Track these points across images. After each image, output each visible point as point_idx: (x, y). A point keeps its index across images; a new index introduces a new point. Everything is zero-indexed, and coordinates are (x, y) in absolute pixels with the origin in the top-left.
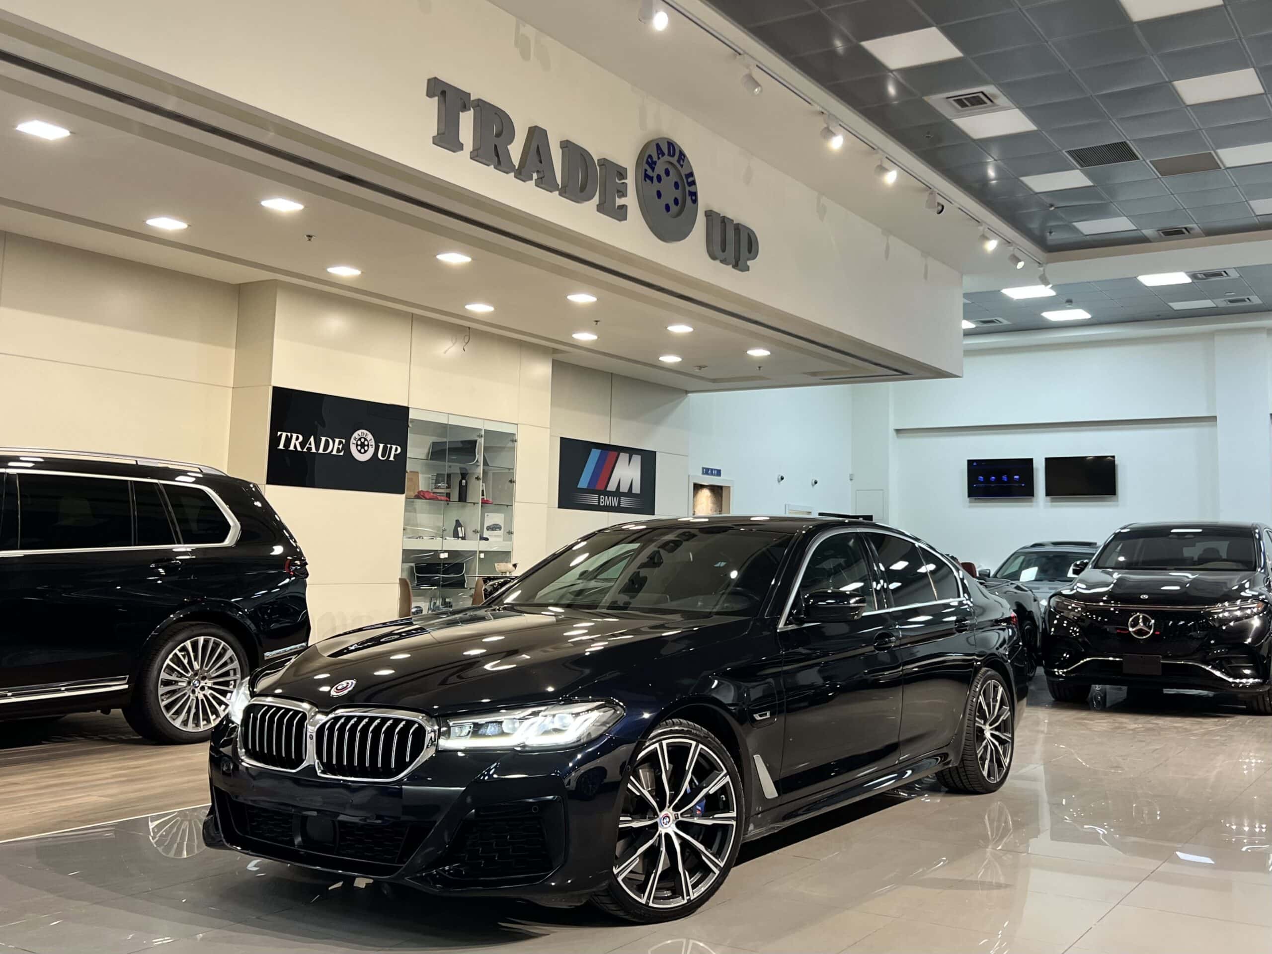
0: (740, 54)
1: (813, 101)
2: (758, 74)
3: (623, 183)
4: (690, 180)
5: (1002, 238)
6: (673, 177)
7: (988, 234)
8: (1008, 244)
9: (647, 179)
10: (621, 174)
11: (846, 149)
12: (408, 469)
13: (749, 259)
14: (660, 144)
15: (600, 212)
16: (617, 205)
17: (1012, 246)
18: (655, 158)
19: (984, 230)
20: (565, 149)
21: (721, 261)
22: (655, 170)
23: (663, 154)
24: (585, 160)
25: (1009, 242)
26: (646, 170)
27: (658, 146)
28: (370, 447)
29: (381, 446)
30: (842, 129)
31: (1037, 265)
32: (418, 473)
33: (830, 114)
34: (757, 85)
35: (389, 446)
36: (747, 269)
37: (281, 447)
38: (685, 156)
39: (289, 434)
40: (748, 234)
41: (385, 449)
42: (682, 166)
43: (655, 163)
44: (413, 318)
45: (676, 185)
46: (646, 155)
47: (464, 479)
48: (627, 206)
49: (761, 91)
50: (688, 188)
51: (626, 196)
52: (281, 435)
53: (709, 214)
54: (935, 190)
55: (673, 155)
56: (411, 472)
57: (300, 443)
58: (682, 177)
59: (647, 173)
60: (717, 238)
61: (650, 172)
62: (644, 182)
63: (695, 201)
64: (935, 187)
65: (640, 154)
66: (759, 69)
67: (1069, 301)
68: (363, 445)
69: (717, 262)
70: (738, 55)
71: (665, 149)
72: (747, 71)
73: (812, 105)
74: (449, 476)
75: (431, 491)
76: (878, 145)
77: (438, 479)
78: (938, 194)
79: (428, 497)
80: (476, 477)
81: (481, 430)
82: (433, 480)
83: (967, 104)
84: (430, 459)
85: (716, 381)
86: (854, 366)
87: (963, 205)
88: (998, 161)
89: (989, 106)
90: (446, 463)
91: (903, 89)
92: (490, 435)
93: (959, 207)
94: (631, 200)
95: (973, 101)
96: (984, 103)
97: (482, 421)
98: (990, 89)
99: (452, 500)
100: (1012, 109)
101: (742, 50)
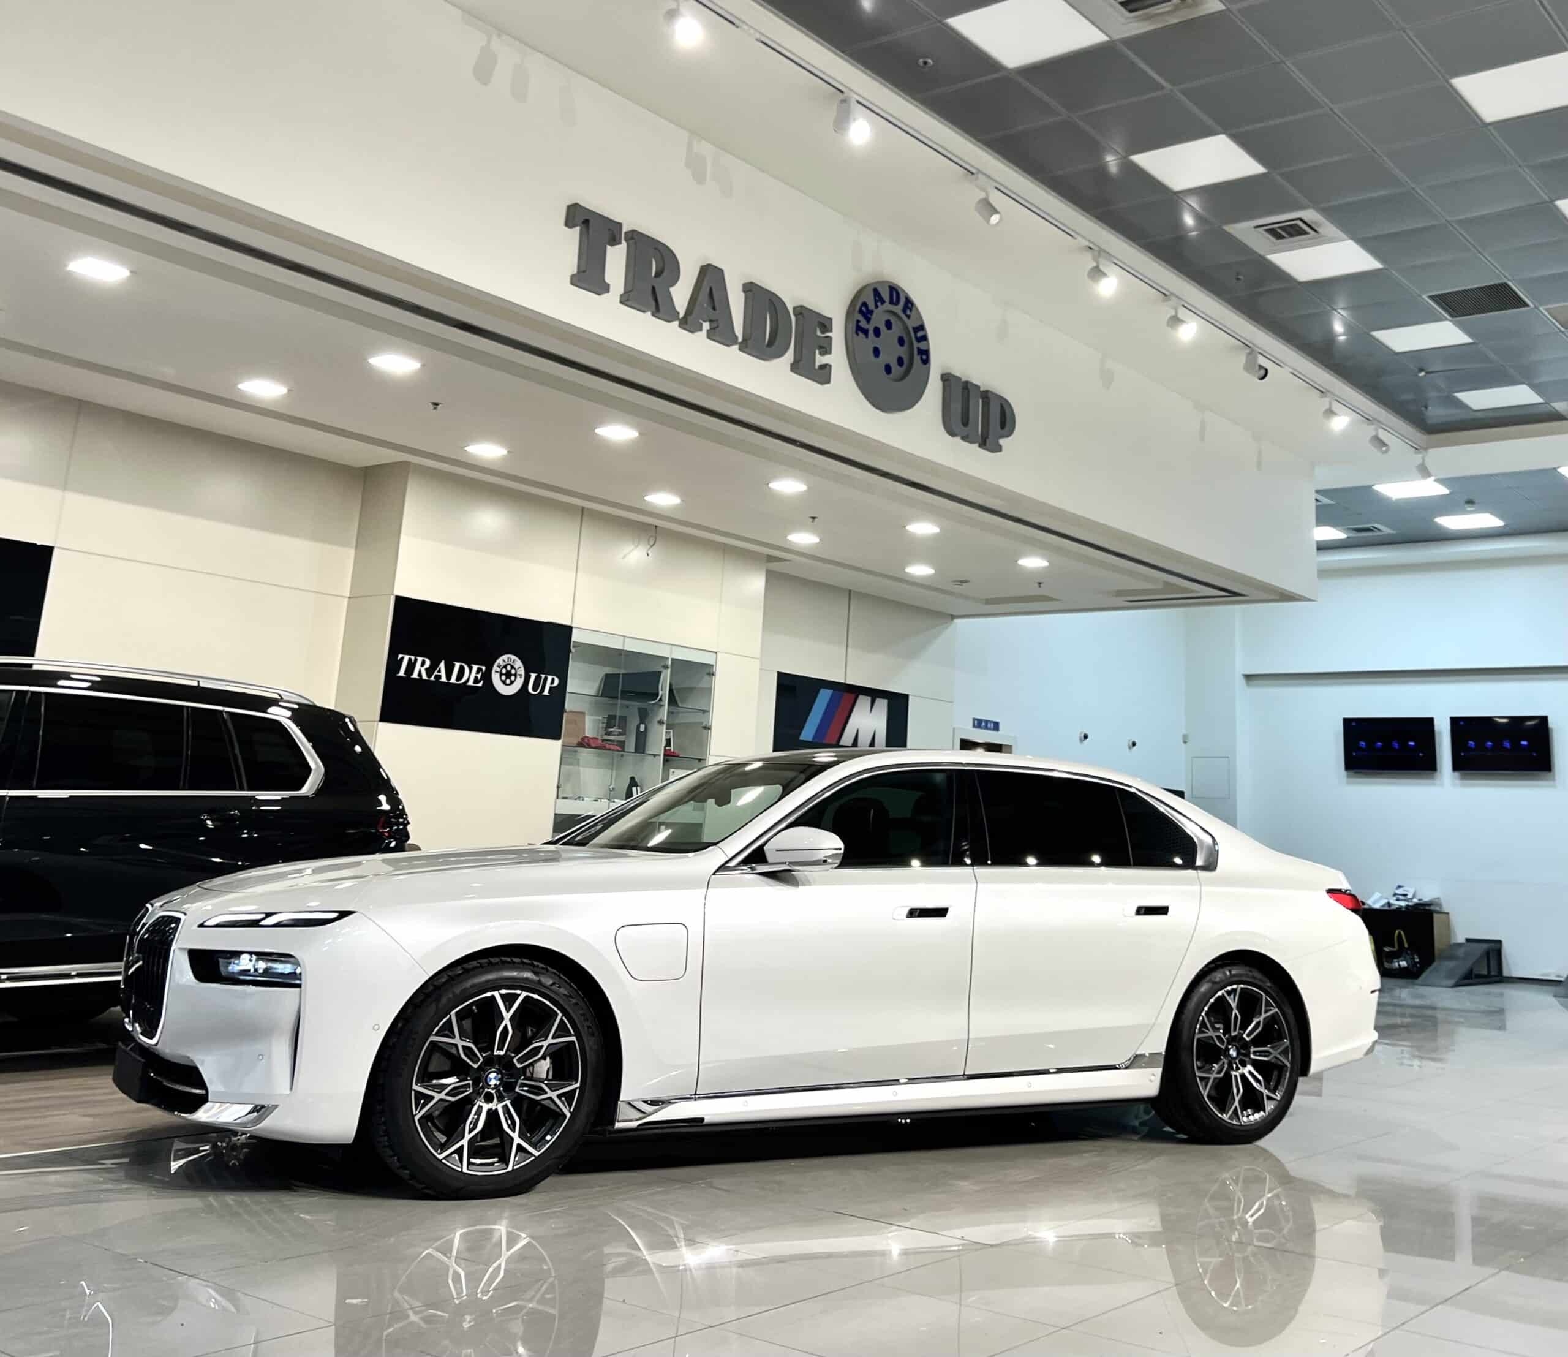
0: (973, 174)
2: (996, 198)
4: (920, 334)
5: (1359, 413)
6: (897, 330)
7: (1336, 407)
8: (1369, 423)
17: (1372, 424)
18: (871, 306)
19: (1330, 403)
22: (872, 321)
23: (883, 302)
25: (1368, 419)
27: (876, 292)
28: (518, 677)
29: (533, 676)
30: (1118, 268)
31: (1414, 450)
32: (583, 713)
33: (1100, 249)
34: (995, 211)
36: (999, 448)
37: (402, 673)
38: (913, 304)
40: (1002, 406)
41: (538, 679)
42: (908, 317)
43: (871, 312)
44: (584, 514)
45: (901, 341)
47: (643, 724)
49: (1000, 220)
50: (916, 345)
54: (1256, 348)
57: (426, 670)
58: (909, 331)
59: (861, 324)
60: (957, 407)
63: (926, 361)
64: (1257, 346)
66: (998, 192)
68: (508, 675)
69: (958, 439)
70: (971, 175)
71: (886, 296)
72: (982, 195)
73: (1075, 238)
74: (624, 719)
75: (600, 738)
76: (1171, 290)
77: (610, 721)
78: (1260, 353)
79: (593, 745)
80: (659, 720)
81: (667, 658)
82: (603, 723)
83: (1283, 234)
84: (602, 696)
85: (988, 602)
86: (1166, 583)
87: (1299, 369)
88: (1339, 311)
89: (1314, 238)
90: (619, 702)
91: (1197, 216)
92: (680, 666)
93: (1291, 370)
94: (837, 359)
95: (1289, 229)
96: (1306, 233)
97: (669, 647)
98: (1309, 215)
99: (626, 750)
100: (1346, 240)
101: (975, 168)
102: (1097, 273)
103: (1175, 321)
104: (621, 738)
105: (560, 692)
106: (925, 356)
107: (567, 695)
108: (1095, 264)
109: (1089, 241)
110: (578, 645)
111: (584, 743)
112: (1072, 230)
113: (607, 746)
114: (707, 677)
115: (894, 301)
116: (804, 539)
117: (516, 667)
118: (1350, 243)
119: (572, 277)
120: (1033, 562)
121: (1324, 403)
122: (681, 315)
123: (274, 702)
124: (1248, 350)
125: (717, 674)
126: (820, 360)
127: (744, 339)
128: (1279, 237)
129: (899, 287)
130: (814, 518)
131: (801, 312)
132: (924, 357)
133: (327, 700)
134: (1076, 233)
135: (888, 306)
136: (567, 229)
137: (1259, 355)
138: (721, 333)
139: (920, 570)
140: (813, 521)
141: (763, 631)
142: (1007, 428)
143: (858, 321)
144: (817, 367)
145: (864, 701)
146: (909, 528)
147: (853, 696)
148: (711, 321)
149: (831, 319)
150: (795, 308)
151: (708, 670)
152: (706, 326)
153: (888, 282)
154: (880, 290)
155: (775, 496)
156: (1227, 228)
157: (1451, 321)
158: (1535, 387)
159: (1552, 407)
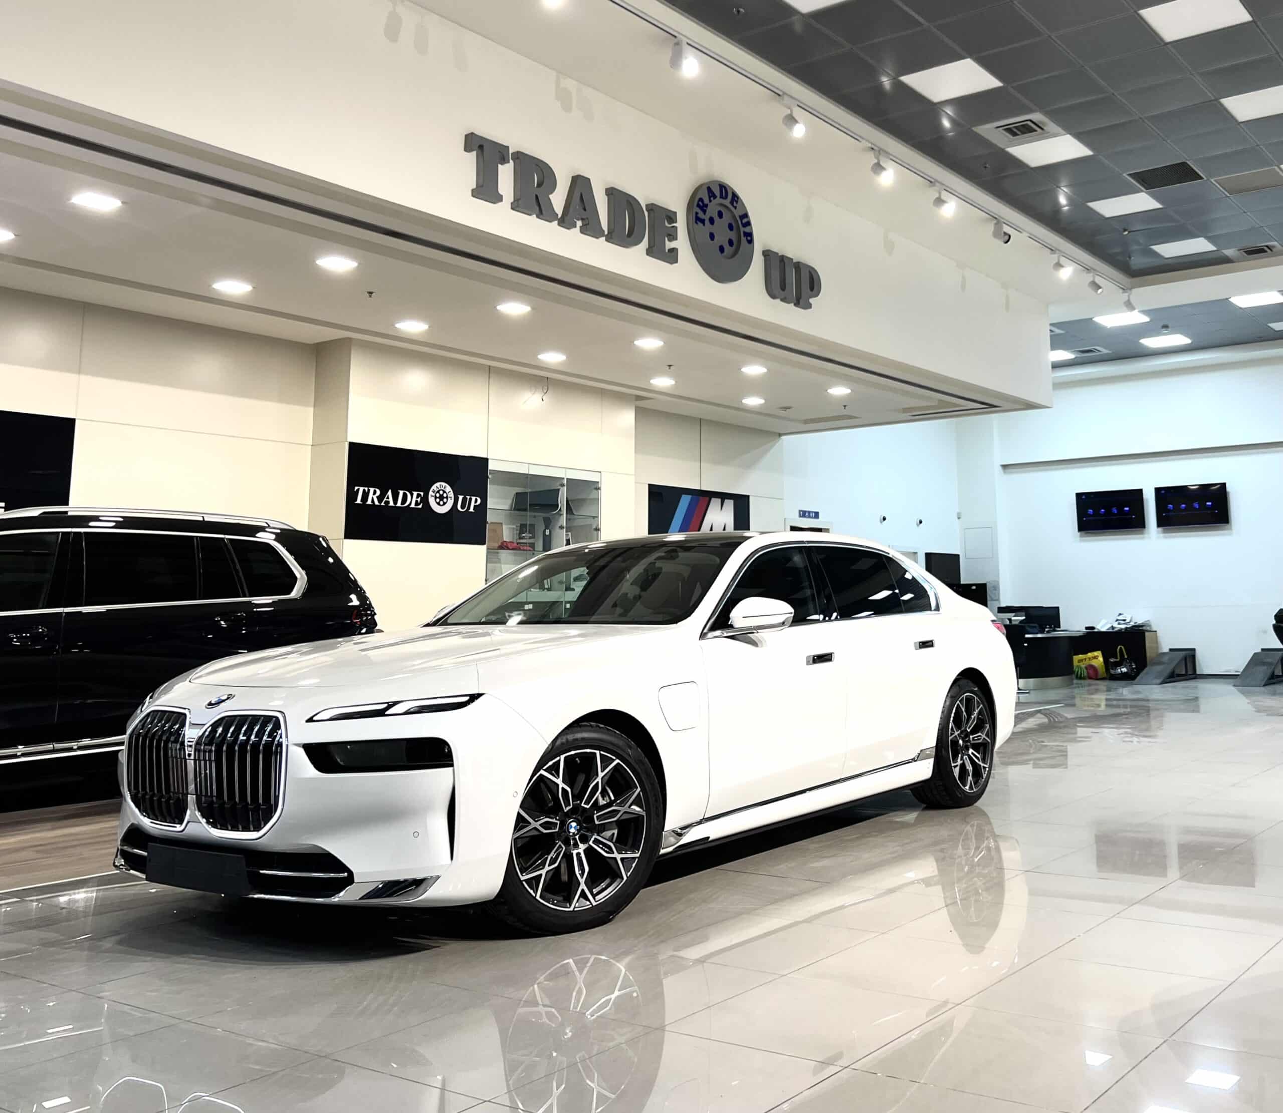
0: (779, 95)
1: (864, 139)
2: (799, 114)
4: (745, 221)
5: (1078, 264)
6: (727, 218)
7: (1063, 261)
8: (1086, 271)
12: (489, 521)
17: (1090, 272)
18: (706, 201)
19: (1058, 258)
21: (782, 300)
22: (707, 213)
23: (715, 197)
25: (1087, 269)
27: (709, 189)
28: (449, 499)
29: (461, 497)
30: (893, 163)
31: (1120, 290)
32: (500, 524)
33: (880, 149)
35: (468, 497)
36: (808, 306)
37: (359, 501)
38: (738, 198)
39: (366, 489)
40: (810, 273)
41: (464, 500)
42: (735, 208)
43: (706, 206)
44: (491, 371)
45: (731, 227)
47: (548, 529)
50: (742, 229)
52: (358, 490)
53: (767, 254)
54: (1002, 220)
55: (726, 197)
56: (492, 523)
57: (378, 497)
58: (736, 219)
60: (776, 275)
63: (751, 242)
64: (1000, 216)
66: (799, 108)
67: (1165, 327)
68: (441, 498)
69: (778, 301)
70: (777, 96)
71: (717, 192)
72: (789, 112)
73: (860, 142)
74: (532, 526)
75: (515, 541)
76: (934, 177)
77: (522, 528)
78: (1005, 223)
79: (511, 548)
80: (560, 525)
81: (563, 478)
82: (517, 530)
83: (1018, 132)
84: (515, 510)
85: (806, 422)
86: (940, 401)
87: (1034, 233)
88: (1062, 188)
89: (1042, 134)
90: (528, 513)
91: (952, 120)
92: (573, 483)
93: (1029, 235)
94: (682, 243)
95: (1022, 129)
96: (1035, 131)
97: (564, 469)
98: (1037, 117)
99: (536, 549)
100: (1065, 135)
101: (781, 91)
102: (878, 168)
103: (939, 202)
104: (532, 541)
105: (482, 509)
106: (749, 236)
107: (488, 510)
108: (876, 161)
109: (872, 144)
110: (494, 472)
111: (504, 546)
112: (857, 136)
113: (522, 548)
114: (595, 491)
115: (724, 196)
116: (663, 382)
117: (447, 492)
118: (1068, 136)
119: (473, 190)
120: (839, 391)
121: (1055, 257)
122: (560, 216)
123: (262, 529)
124: (995, 222)
125: (602, 488)
126: (669, 245)
127: (609, 233)
128: (1015, 134)
129: (728, 185)
130: (670, 366)
131: (652, 208)
132: (749, 238)
133: (302, 525)
134: (860, 137)
135: (718, 200)
136: (466, 153)
137: (1004, 225)
138: (591, 228)
139: (753, 401)
140: (670, 368)
141: (636, 452)
143: (697, 213)
144: (667, 251)
145: (715, 503)
146: (743, 370)
147: (707, 499)
148: (583, 219)
149: (675, 213)
150: (647, 206)
151: (595, 486)
152: (579, 223)
153: (718, 181)
154: (713, 189)
155: (640, 352)
156: (974, 129)
157: (1146, 192)
158: (1210, 239)
159: (1222, 253)
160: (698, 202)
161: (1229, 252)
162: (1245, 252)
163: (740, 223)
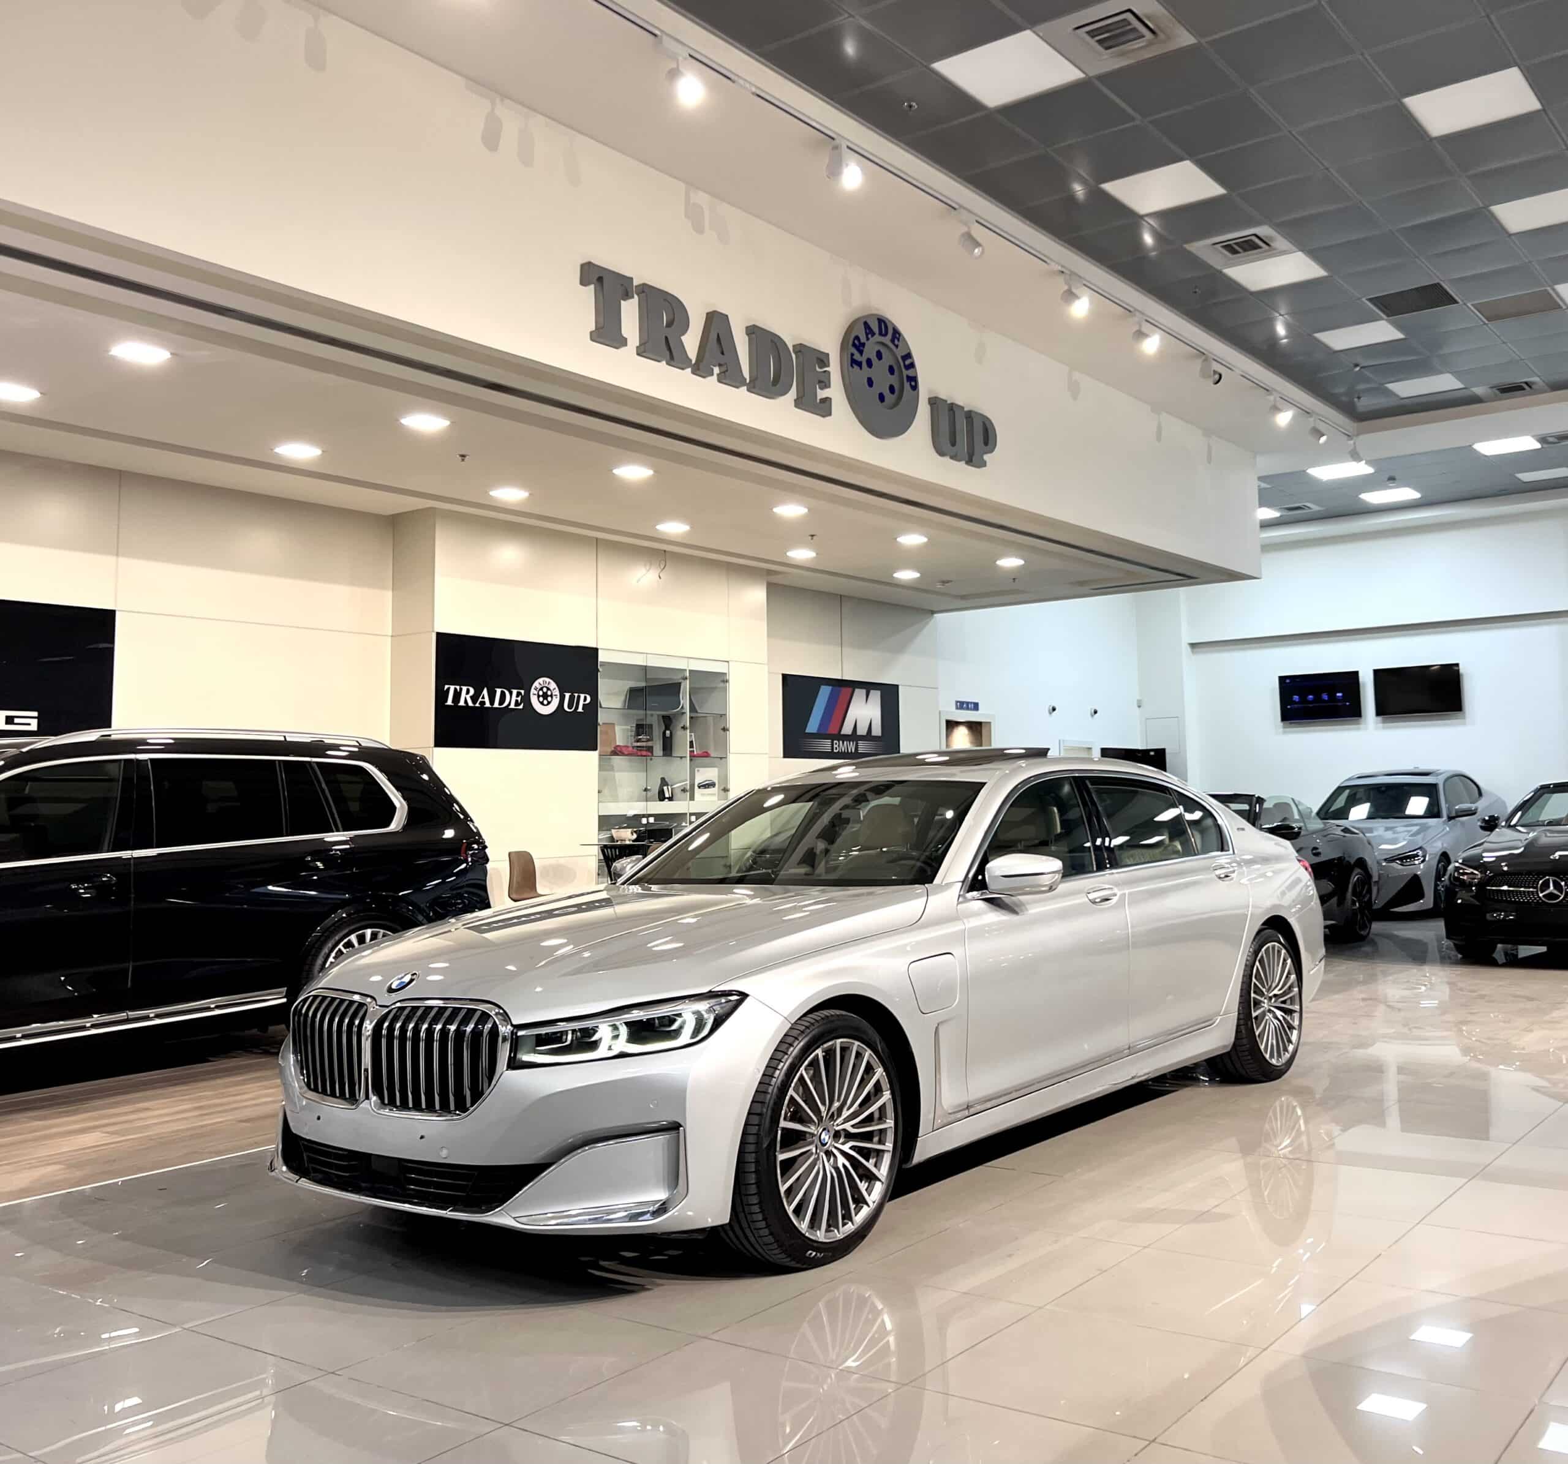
0: (955, 209)
1: (1051, 260)
2: (979, 232)
3: (825, 371)
4: (908, 362)
5: (1299, 408)
7: (1280, 403)
8: (1308, 415)
9: (854, 365)
10: (822, 361)
11: (1095, 315)
12: (600, 721)
13: (986, 453)
14: (868, 322)
15: (799, 408)
16: (819, 398)
17: (1311, 417)
18: (863, 339)
19: (1275, 400)
20: (754, 336)
21: (952, 458)
23: (873, 334)
24: (777, 347)
25: (1308, 413)
26: (852, 355)
27: (866, 323)
28: (554, 697)
29: (567, 695)
30: (1088, 290)
31: (1346, 437)
32: (614, 724)
33: (1073, 273)
34: (978, 244)
35: (576, 695)
36: (983, 464)
37: (450, 702)
38: (900, 334)
39: (458, 687)
40: (984, 424)
41: (572, 698)
42: (897, 346)
43: (863, 345)
44: (598, 544)
45: (891, 370)
46: (853, 336)
47: (669, 729)
48: (831, 399)
49: (983, 252)
50: (905, 373)
51: (829, 387)
52: (449, 689)
53: (934, 402)
54: (1210, 355)
55: (886, 334)
56: (603, 724)
57: (471, 697)
59: (855, 357)
61: (857, 356)
62: (850, 368)
63: (915, 388)
64: (1211, 353)
65: (846, 334)
66: (978, 225)
67: (1392, 479)
68: (545, 696)
69: (947, 459)
70: (953, 210)
71: (876, 330)
72: (965, 229)
73: (1048, 264)
74: (650, 726)
75: (630, 745)
76: (1135, 306)
77: (638, 729)
78: (1214, 360)
79: (626, 753)
80: (682, 725)
81: (686, 670)
82: (631, 731)
83: (1239, 250)
84: (629, 708)
85: (965, 597)
86: (1128, 572)
87: (1248, 371)
88: (1282, 315)
89: (1265, 251)
90: (643, 711)
91: (1157, 236)
92: (697, 675)
93: (1242, 373)
94: (836, 392)
95: (1246, 246)
96: (1259, 247)
97: (689, 661)
98: (1263, 231)
99: (655, 754)
100: (1294, 252)
101: (957, 203)
102: (1070, 296)
103: (1140, 335)
104: (650, 744)
105: (593, 708)
106: (913, 380)
107: (600, 708)
108: (1066, 288)
109: (1062, 266)
110: (604, 664)
111: (617, 752)
112: (1045, 256)
113: (638, 753)
114: (723, 684)
116: (802, 554)
117: (552, 689)
118: (1300, 255)
120: (1010, 562)
121: (1270, 399)
124: (1204, 358)
125: (730, 680)
128: (1234, 252)
130: (812, 536)
134: (1048, 258)
135: (878, 338)
137: (1214, 362)
139: (907, 575)
140: (812, 539)
141: (768, 637)
142: (990, 446)
146: (899, 539)
151: (722, 678)
154: (869, 322)
155: (779, 520)
156: (1187, 246)
157: (1386, 320)
158: (1458, 375)
159: (1472, 391)
160: (854, 340)
161: (1479, 391)
162: (1498, 389)
163: (902, 364)
